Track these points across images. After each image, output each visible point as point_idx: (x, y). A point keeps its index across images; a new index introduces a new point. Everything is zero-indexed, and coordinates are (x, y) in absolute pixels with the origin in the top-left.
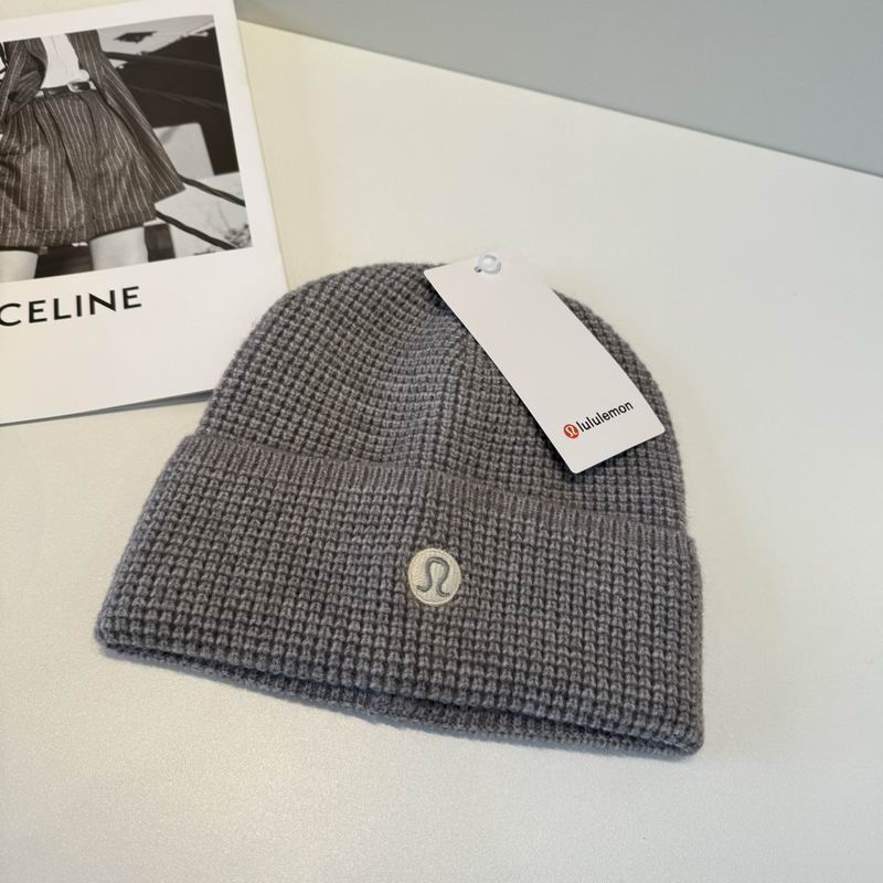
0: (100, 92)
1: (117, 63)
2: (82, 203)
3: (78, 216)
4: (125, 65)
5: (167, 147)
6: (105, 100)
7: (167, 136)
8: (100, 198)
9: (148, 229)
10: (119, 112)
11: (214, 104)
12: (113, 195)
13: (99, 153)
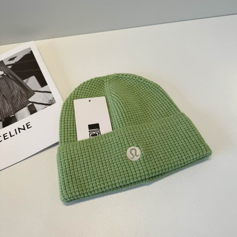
0: (7, 75)
1: (9, 67)
2: (10, 105)
3: (10, 109)
4: (12, 67)
5: (28, 84)
6: (9, 77)
7: (27, 81)
8: (14, 102)
9: (28, 107)
10: (13, 79)
11: (37, 70)
12: (17, 100)
13: (11, 91)
